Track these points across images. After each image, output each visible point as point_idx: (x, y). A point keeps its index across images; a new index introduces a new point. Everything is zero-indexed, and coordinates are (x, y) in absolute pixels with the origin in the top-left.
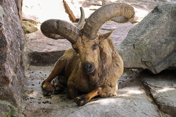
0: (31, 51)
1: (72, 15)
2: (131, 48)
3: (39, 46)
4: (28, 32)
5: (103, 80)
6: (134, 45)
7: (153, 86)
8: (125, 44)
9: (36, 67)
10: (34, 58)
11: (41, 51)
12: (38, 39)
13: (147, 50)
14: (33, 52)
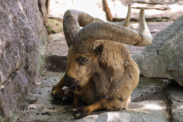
0: (50, 54)
1: (109, 14)
2: (155, 54)
3: (61, 49)
4: (54, 32)
5: (113, 92)
6: (158, 51)
7: (176, 101)
8: (149, 49)
9: (54, 73)
10: (52, 63)
11: (61, 55)
12: (62, 41)
13: (175, 57)
14: (52, 56)
